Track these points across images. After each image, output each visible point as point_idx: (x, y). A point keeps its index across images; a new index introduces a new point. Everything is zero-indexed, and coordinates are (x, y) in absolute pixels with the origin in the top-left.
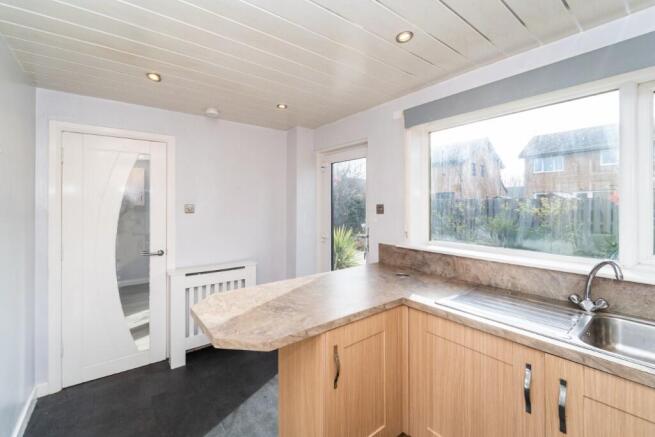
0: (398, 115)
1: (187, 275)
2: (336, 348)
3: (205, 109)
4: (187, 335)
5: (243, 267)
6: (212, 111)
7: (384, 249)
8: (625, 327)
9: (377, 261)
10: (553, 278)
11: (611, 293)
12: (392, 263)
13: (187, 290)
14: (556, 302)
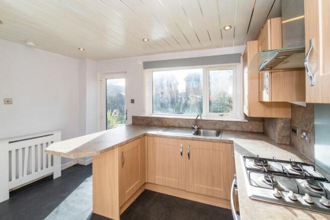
0: (141, 63)
1: (10, 143)
2: (123, 152)
3: (26, 42)
4: (10, 180)
5: (52, 134)
6: (31, 43)
7: (134, 118)
8: (203, 132)
9: (131, 123)
10: (189, 122)
11: (200, 123)
12: (138, 123)
13: (10, 152)
14: (190, 128)
